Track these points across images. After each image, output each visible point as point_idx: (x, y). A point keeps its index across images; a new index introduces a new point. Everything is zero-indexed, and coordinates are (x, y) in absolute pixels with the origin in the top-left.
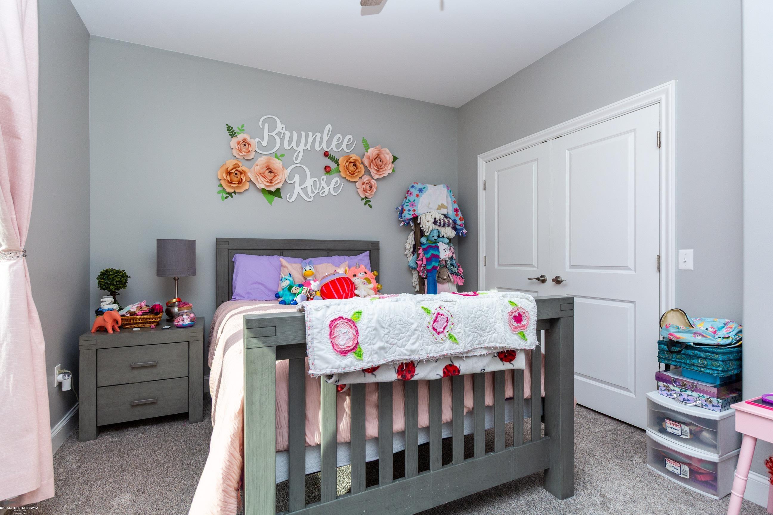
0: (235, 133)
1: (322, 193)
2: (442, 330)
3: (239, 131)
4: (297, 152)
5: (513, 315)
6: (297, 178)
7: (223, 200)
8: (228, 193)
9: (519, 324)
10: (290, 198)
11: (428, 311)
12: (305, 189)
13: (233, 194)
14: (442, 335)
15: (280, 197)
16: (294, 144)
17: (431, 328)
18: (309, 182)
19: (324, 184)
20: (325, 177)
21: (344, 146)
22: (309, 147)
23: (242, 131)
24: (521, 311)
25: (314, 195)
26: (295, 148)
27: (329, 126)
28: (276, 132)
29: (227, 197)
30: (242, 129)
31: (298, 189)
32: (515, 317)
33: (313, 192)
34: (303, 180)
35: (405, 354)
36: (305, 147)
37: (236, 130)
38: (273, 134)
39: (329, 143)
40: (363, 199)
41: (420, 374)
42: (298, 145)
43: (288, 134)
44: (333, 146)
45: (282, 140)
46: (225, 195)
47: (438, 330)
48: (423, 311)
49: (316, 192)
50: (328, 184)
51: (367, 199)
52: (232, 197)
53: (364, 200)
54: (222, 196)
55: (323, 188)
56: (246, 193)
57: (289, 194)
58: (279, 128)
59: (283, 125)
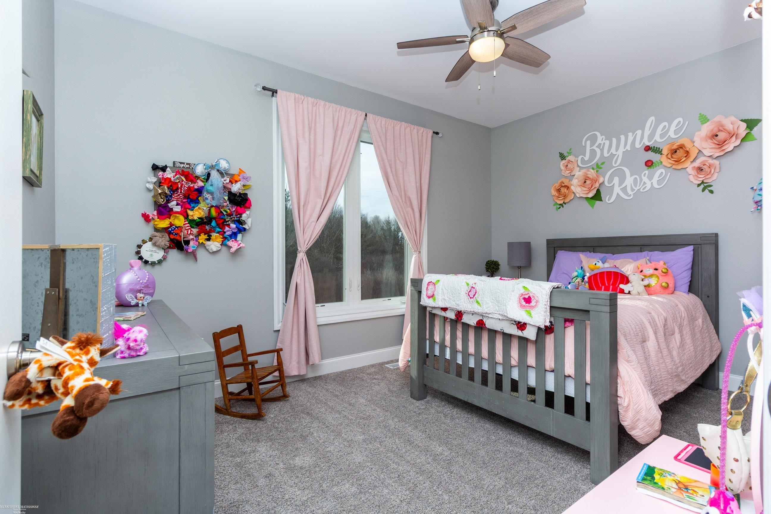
0: (565, 157)
1: (643, 189)
2: (472, 297)
3: (567, 155)
4: (616, 156)
5: (523, 297)
6: (616, 180)
7: (557, 210)
8: (560, 205)
9: (527, 304)
10: (609, 200)
11: (468, 284)
12: (624, 190)
13: (564, 205)
14: (472, 299)
15: (601, 200)
16: (613, 150)
17: (467, 294)
18: (629, 181)
19: (645, 179)
20: (647, 172)
21: (671, 134)
22: (628, 148)
23: (570, 153)
24: (531, 295)
25: (634, 192)
26: (614, 153)
27: (653, 118)
28: (597, 144)
29: (560, 208)
30: (570, 151)
31: (617, 190)
32: (524, 299)
33: (632, 190)
34: (622, 180)
35: (454, 305)
36: (624, 149)
37: (565, 154)
38: (594, 147)
39: (652, 136)
40: (699, 185)
41: (466, 319)
42: (617, 149)
43: (607, 143)
44: (657, 138)
45: (602, 150)
46: (558, 206)
47: (471, 296)
48: (466, 284)
49: (636, 189)
50: (650, 178)
51: (705, 185)
52: (563, 207)
53: (702, 186)
54: (557, 207)
55: (645, 183)
56: (571, 202)
57: (609, 196)
58: (599, 141)
59: (604, 137)
